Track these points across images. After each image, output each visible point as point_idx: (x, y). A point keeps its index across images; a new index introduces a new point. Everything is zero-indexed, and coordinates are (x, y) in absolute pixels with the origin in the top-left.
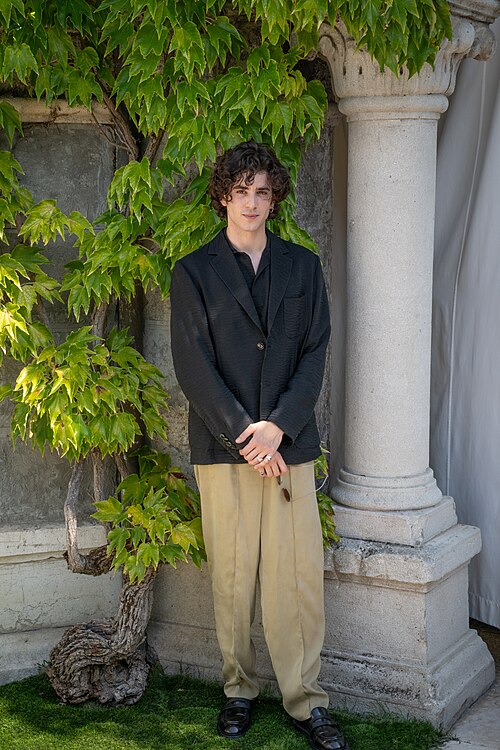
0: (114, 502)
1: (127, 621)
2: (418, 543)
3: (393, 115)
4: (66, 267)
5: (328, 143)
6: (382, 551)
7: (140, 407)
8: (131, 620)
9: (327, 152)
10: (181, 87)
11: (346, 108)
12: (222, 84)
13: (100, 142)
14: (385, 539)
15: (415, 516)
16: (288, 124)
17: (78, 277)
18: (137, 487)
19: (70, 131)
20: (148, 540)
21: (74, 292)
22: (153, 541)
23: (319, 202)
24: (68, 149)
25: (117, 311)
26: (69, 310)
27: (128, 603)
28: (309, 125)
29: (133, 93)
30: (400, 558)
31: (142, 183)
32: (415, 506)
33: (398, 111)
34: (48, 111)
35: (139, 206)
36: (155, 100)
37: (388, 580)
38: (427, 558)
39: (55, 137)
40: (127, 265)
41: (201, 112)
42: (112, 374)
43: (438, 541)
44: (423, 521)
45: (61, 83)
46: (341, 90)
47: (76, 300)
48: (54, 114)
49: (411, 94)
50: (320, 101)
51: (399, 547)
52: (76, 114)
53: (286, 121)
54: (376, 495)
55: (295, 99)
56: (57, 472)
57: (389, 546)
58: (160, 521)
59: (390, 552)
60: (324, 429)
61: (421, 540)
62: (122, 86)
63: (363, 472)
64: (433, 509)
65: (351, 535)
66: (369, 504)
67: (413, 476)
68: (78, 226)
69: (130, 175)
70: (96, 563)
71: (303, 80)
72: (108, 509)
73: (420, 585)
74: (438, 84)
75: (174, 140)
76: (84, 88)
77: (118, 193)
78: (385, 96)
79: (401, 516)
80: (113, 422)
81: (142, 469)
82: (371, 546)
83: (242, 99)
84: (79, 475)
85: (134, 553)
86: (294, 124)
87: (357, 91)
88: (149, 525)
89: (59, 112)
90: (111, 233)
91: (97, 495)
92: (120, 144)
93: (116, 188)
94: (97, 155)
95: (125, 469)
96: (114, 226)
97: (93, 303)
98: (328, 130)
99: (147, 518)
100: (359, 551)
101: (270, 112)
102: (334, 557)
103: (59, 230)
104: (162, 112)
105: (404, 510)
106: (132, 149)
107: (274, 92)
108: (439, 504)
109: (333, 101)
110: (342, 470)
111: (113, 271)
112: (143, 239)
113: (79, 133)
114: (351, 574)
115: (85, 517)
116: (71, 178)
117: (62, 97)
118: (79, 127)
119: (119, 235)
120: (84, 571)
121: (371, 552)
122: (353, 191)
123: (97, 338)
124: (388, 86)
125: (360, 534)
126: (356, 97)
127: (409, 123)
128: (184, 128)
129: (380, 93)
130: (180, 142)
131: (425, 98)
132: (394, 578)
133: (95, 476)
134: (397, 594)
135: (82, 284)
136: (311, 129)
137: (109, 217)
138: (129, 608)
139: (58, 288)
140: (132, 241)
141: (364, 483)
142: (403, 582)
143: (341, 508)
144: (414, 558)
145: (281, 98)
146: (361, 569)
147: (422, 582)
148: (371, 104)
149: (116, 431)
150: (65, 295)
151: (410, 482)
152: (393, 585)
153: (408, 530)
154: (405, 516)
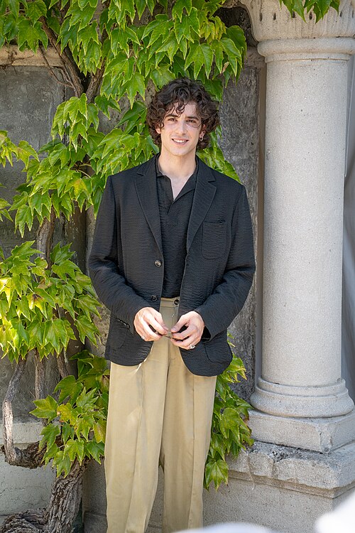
0: (51, 401)
1: (57, 512)
2: (327, 449)
3: (304, 56)
4: (17, 189)
5: (254, 83)
6: (292, 456)
7: (73, 313)
8: (60, 512)
9: (253, 90)
10: (115, 33)
11: (263, 50)
12: (149, 29)
13: (51, 82)
14: (296, 444)
15: (325, 424)
16: (209, 62)
17: (25, 198)
18: (74, 386)
19: (25, 73)
20: (75, 438)
21: (20, 211)
22: (79, 438)
23: (244, 135)
24: (23, 88)
25: (64, 229)
26: (16, 227)
27: (59, 494)
28: (227, 64)
29: (74, 40)
30: (309, 463)
31: (80, 116)
32: (325, 414)
33: (308, 52)
34: (6, 55)
35: (76, 136)
36: (91, 44)
37: (298, 484)
38: (333, 465)
39: (12, 77)
40: (64, 187)
41: (132, 54)
42: (49, 284)
43: (348, 448)
44: (332, 428)
45: (13, 30)
46: (259, 34)
47: (22, 218)
48: (11, 58)
49: (320, 36)
50: (239, 43)
51: (308, 453)
52: (30, 57)
53: (207, 61)
54: (288, 403)
55: (215, 41)
56: (7, 372)
57: (299, 452)
58: (86, 419)
59: (300, 457)
60: (249, 339)
61: (330, 447)
62: (65, 34)
63: (276, 379)
64: (343, 418)
65: (265, 440)
66: (282, 410)
67: (325, 386)
68: (25, 153)
69: (70, 109)
70: (30, 457)
71: (222, 25)
72: (44, 406)
73: (328, 490)
74: (345, 28)
75: (108, 78)
76: (33, 35)
77: (59, 125)
78: (296, 38)
79: (310, 423)
80: (48, 328)
81: (80, 371)
82: (283, 451)
83: (167, 43)
84: (19, 375)
85: (62, 449)
86: (214, 64)
87: (271, 34)
88: (76, 422)
89: (15, 56)
90: (52, 159)
91: (37, 394)
92: (68, 83)
93: (58, 121)
94: (49, 94)
95: (65, 371)
96: (55, 154)
97: (36, 223)
98: (245, 68)
99: (75, 416)
100: (272, 455)
101: (191, 55)
102: (249, 459)
103: (8, 157)
104: (98, 54)
105: (315, 418)
106: (77, 86)
107: (195, 36)
108: (349, 413)
109: (252, 44)
110: (260, 379)
111: (52, 193)
112: (83, 166)
113: (34, 75)
114: (265, 477)
115: (22, 415)
116: (25, 113)
117: (13, 43)
118: (34, 69)
119: (58, 163)
120: (20, 463)
121: (282, 456)
122: (269, 123)
123: (40, 251)
124: (299, 30)
125: (274, 439)
126: (272, 40)
127: (318, 63)
128: (118, 67)
129: (291, 36)
130: (112, 80)
131: (333, 40)
132: (303, 482)
133: (37, 376)
134: (306, 498)
135: (27, 204)
136: (229, 68)
137: (53, 147)
138: (59, 500)
139: (7, 208)
140: (71, 166)
141: (277, 390)
142: (311, 487)
143: (257, 414)
144: (322, 464)
145: (203, 41)
146: (273, 473)
147: (328, 487)
148: (283, 46)
149: (50, 335)
150: (13, 214)
151: (321, 391)
152: (302, 488)
153: (316, 437)
154: (315, 424)
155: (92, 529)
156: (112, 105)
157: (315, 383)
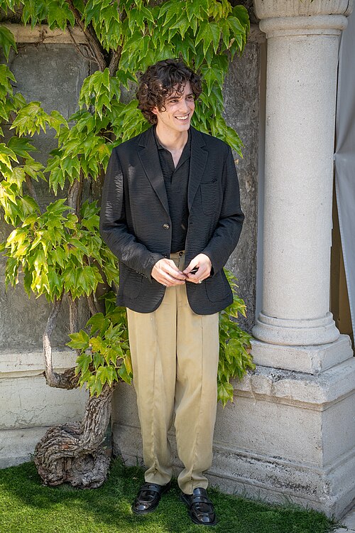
0: (84, 335)
1: (90, 425)
2: (317, 372)
3: (301, 32)
4: (51, 153)
5: (255, 56)
6: (288, 377)
7: (100, 260)
8: (93, 424)
9: (254, 63)
10: (133, 12)
11: (264, 27)
12: (164, 9)
13: (78, 58)
14: (291, 368)
15: (316, 351)
17: (57, 161)
18: (102, 321)
19: (55, 50)
20: (105, 364)
21: (53, 173)
22: (109, 365)
23: (247, 103)
24: (53, 64)
25: (91, 188)
26: (50, 186)
27: (92, 412)
28: (233, 40)
29: (97, 18)
30: (302, 383)
31: (103, 88)
32: (316, 342)
33: (305, 28)
34: (38, 34)
35: (101, 106)
36: (113, 22)
37: (292, 400)
38: (323, 384)
39: (44, 54)
40: (91, 151)
41: (147, 32)
42: (80, 235)
43: (334, 370)
44: (322, 354)
45: (44, 11)
46: (260, 14)
47: (55, 178)
48: (42, 36)
49: (315, 14)
50: (243, 21)
51: (301, 375)
52: (58, 35)
53: (215, 37)
54: (284, 333)
55: (222, 20)
56: (45, 310)
57: (294, 374)
58: (114, 349)
59: (294, 378)
60: (251, 280)
61: (319, 369)
62: (89, 12)
63: (275, 314)
64: (332, 345)
65: (265, 364)
66: (279, 340)
67: (316, 319)
68: (56, 122)
69: (95, 82)
70: (67, 380)
71: (228, 5)
72: (78, 339)
73: (318, 405)
74: (337, 6)
75: (126, 55)
76: (61, 15)
77: (86, 96)
78: (294, 16)
79: (303, 350)
80: (79, 273)
81: (107, 309)
82: (280, 373)
83: (179, 21)
84: (56, 313)
85: (94, 374)
86: (221, 40)
87: (272, 13)
88: (105, 352)
89: (45, 34)
90: (80, 126)
91: (72, 328)
92: (92, 59)
93: (85, 93)
94: (76, 68)
95: (95, 309)
96: (83, 121)
97: (67, 182)
98: (249, 44)
99: (104, 347)
100: (270, 376)
101: (201, 32)
102: (251, 380)
103: (42, 125)
104: (118, 31)
105: (307, 346)
106: (100, 61)
107: (204, 15)
108: (336, 341)
109: (254, 21)
110: (261, 314)
111: (81, 157)
112: (106, 133)
113: (62, 52)
114: (264, 395)
115: (59, 345)
116: (56, 86)
117: (44, 22)
118: (62, 46)
119: (85, 130)
120: (59, 386)
121: (279, 378)
122: (269, 93)
123: (71, 208)
124: (296, 8)
125: (272, 364)
126: (272, 18)
127: (313, 38)
128: (134, 45)
129: (289, 14)
130: (130, 57)
131: (327, 17)
132: (297, 399)
133: (71, 314)
134: (299, 411)
135: (60, 167)
136: (235, 44)
137: (80, 116)
138: (92, 415)
139: (42, 170)
140: (96, 133)
141: (275, 323)
142: (304, 402)
143: (258, 343)
144: (313, 384)
145: (211, 19)
146: (272, 391)
147: (318, 402)
148: (283, 24)
149: (81, 280)
150: (48, 175)
151: (312, 323)
152: (296, 404)
153: (309, 361)
154: (307, 351)
155: (119, 437)
156: (131, 78)
157: (308, 317)
